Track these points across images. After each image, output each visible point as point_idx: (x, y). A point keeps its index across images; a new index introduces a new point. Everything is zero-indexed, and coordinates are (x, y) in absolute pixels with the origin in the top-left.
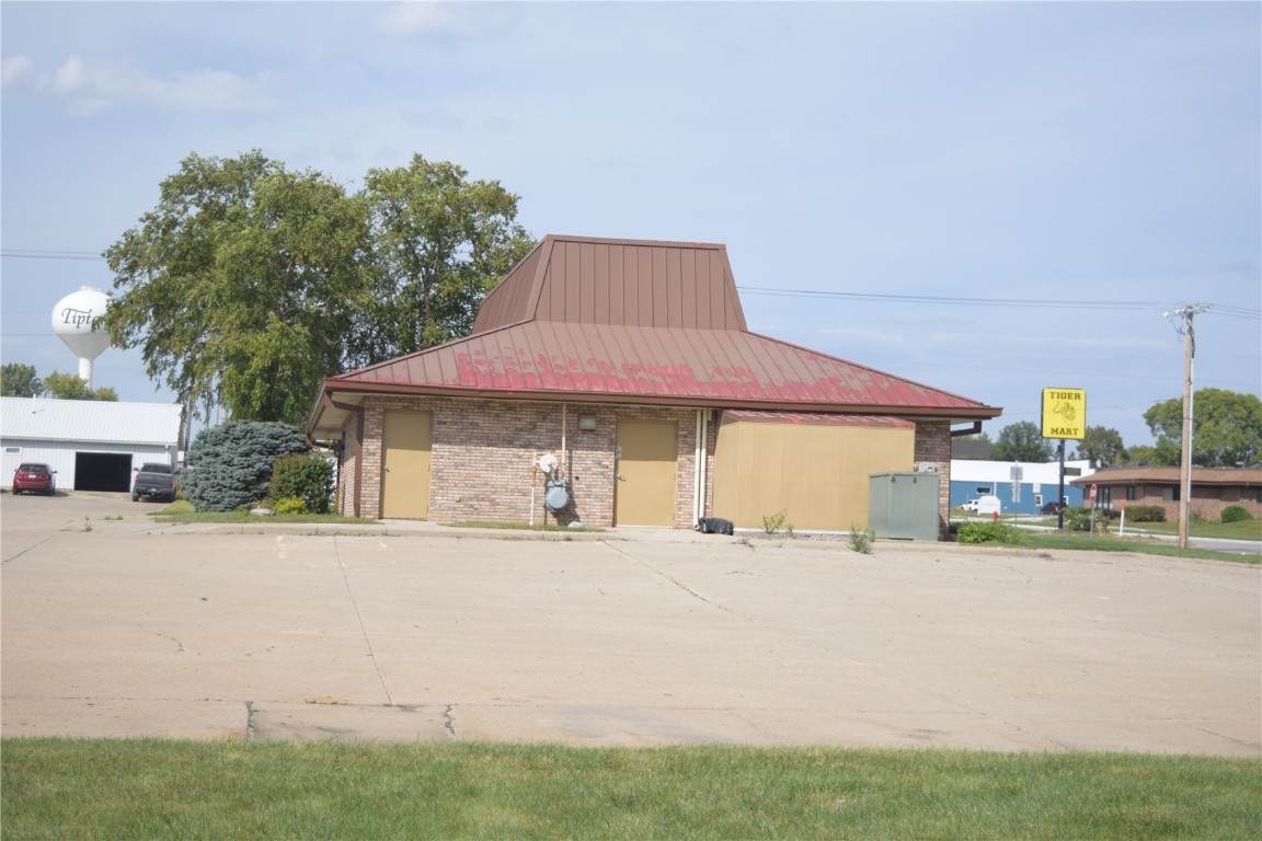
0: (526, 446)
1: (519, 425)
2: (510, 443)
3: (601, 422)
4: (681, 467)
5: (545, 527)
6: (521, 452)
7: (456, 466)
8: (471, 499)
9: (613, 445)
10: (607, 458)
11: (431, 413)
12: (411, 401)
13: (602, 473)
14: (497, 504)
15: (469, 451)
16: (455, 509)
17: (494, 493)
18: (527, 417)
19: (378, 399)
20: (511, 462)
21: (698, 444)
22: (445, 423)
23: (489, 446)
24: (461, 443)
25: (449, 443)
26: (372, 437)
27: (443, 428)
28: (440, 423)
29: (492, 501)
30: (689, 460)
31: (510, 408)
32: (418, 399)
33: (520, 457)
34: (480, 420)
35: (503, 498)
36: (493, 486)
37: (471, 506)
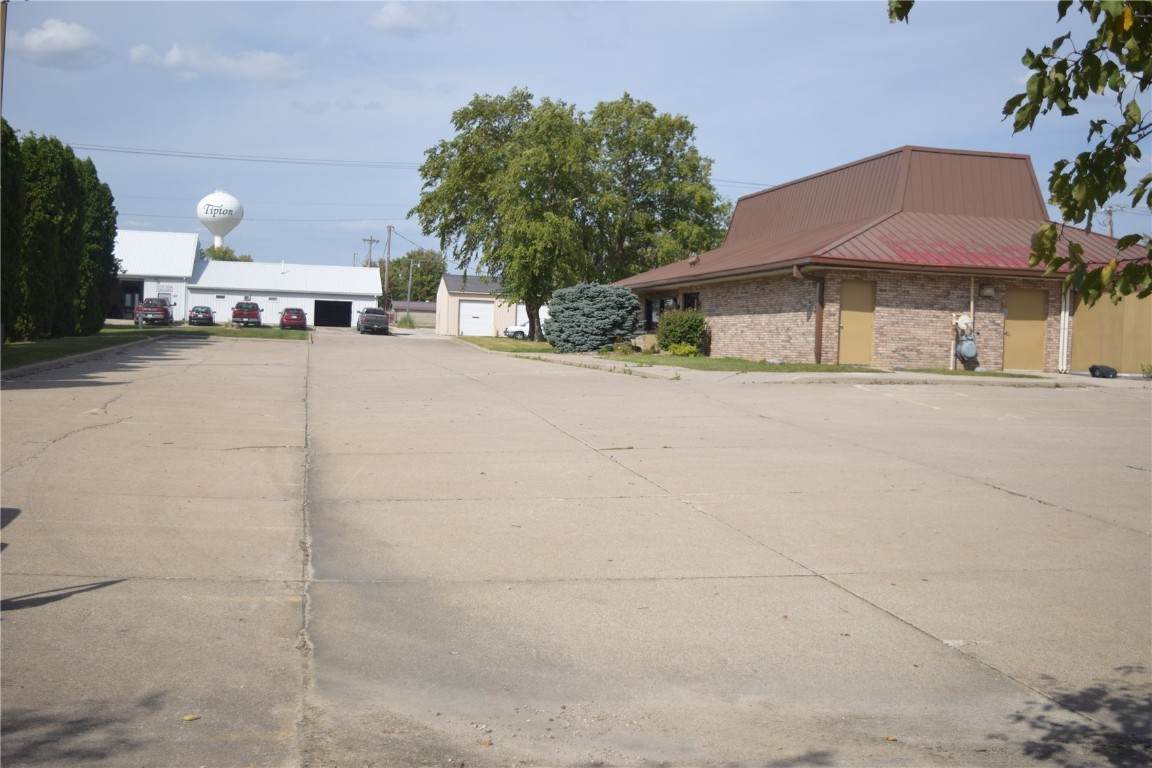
0: (943, 308)
1: (938, 292)
2: (931, 306)
3: (996, 291)
4: (1050, 325)
5: (955, 372)
6: (939, 313)
7: (893, 324)
8: (903, 350)
9: (1002, 309)
10: (999, 318)
11: (875, 283)
12: (860, 273)
13: (996, 330)
14: (922, 353)
15: (902, 313)
16: (892, 358)
17: (919, 345)
18: (943, 286)
19: (837, 272)
20: (932, 321)
21: (1063, 307)
22: (885, 291)
23: (916, 308)
24: (897, 306)
25: (888, 306)
26: (832, 301)
27: (884, 295)
28: (881, 290)
29: (918, 351)
30: (1056, 319)
31: (931, 279)
32: (865, 272)
33: (938, 317)
34: (910, 289)
35: (925, 349)
36: (919, 340)
37: (904, 355)
